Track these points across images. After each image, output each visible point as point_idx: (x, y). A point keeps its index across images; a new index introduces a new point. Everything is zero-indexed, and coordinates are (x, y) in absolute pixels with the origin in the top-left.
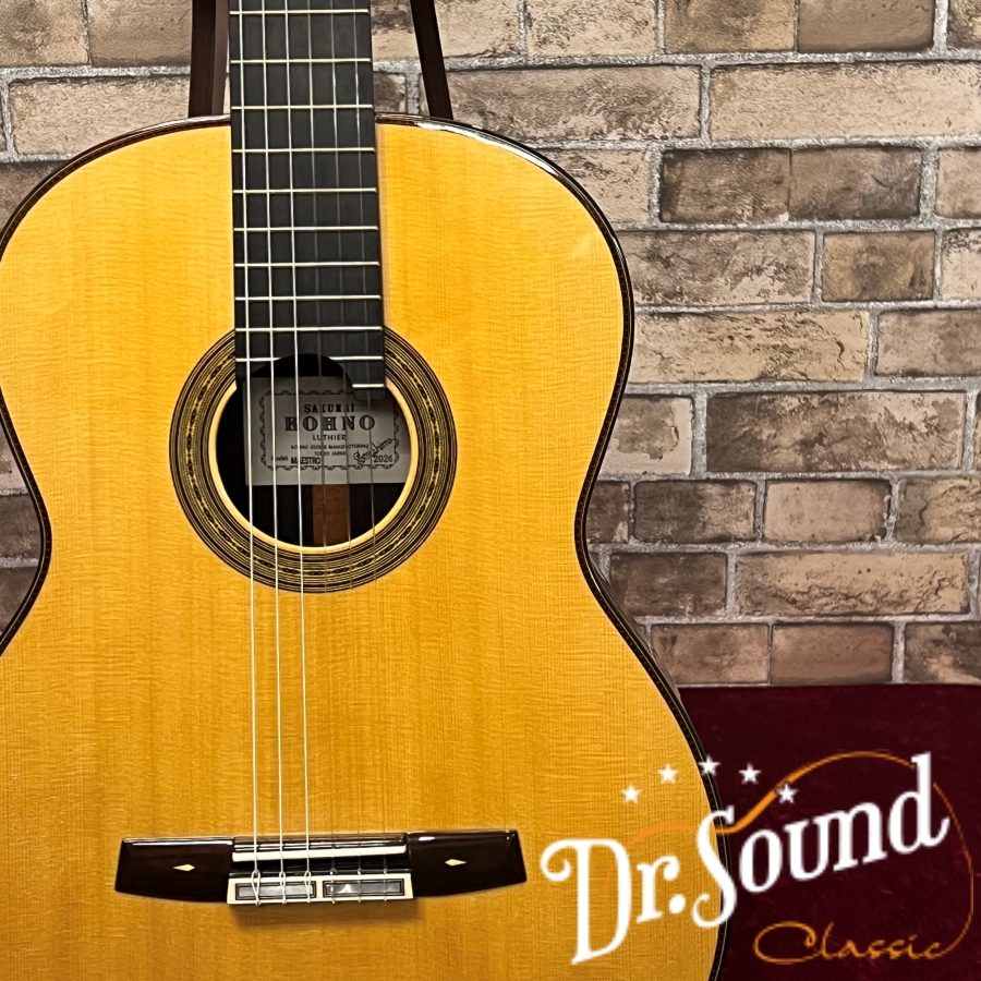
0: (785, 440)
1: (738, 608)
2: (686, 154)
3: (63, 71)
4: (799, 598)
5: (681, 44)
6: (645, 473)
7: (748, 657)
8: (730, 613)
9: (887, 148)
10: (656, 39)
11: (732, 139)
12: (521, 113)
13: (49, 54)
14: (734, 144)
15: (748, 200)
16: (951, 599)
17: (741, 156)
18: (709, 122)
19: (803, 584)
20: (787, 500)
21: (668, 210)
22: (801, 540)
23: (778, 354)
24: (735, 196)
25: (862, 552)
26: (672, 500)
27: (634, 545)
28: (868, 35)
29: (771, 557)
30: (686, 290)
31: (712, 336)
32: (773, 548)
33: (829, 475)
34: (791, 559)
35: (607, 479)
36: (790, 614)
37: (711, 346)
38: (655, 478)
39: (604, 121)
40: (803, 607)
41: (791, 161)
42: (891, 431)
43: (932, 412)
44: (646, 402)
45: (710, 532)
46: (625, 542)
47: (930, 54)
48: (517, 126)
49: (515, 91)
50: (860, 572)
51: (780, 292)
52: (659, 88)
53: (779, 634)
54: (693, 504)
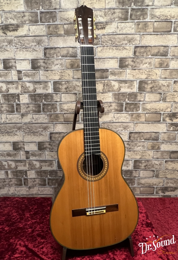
0: (143, 166)
2: (132, 133)
3: (61, 122)
5: (132, 120)
7: (138, 191)
8: (135, 186)
9: (155, 132)
10: (129, 120)
12: (113, 128)
13: (59, 121)
14: (138, 132)
15: (139, 138)
16: (161, 184)
18: (135, 129)
19: (144, 182)
20: (142, 173)
21: (130, 139)
22: (144, 177)
23: (142, 156)
24: (137, 137)
26: (129, 172)
27: (125, 177)
28: (153, 120)
29: (141, 179)
30: (132, 148)
31: (134, 153)
33: (148, 170)
34: (143, 179)
36: (143, 186)
37: (134, 155)
38: (127, 170)
39: (123, 129)
40: (144, 185)
41: (144, 134)
42: (155, 165)
43: (160, 163)
44: (126, 161)
45: (134, 176)
47: (160, 122)
49: (112, 125)
50: (151, 181)
51: (142, 149)
52: (129, 125)
53: (141, 188)
54: (131, 173)
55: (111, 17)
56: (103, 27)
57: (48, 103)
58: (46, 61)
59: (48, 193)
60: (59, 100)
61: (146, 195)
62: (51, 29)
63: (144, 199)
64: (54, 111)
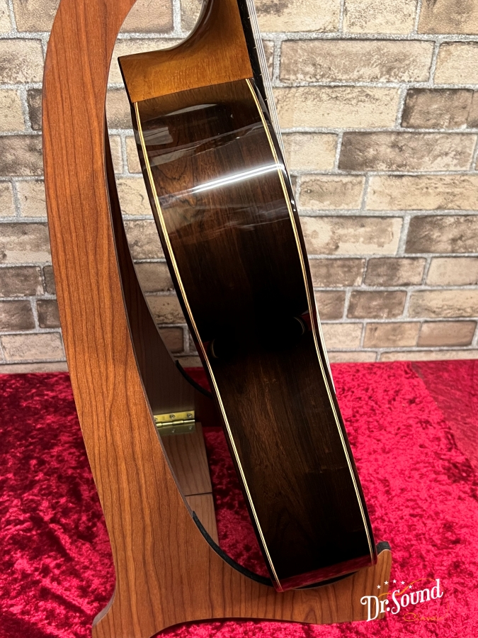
0: (444, 238)
1: (408, 315)
2: (419, 91)
4: (437, 310)
5: (426, 29)
6: (374, 254)
7: (410, 336)
8: (404, 317)
10: (413, 25)
11: (445, 84)
12: (335, 65)
14: (445, 86)
15: (447, 117)
17: (448, 93)
18: (434, 74)
19: (440, 303)
20: (439, 266)
21: (405, 121)
22: (442, 284)
23: (449, 196)
24: (441, 114)
25: (470, 290)
26: (385, 267)
27: (364, 287)
29: (428, 293)
30: (408, 163)
31: (418, 187)
32: (429, 288)
33: (462, 255)
34: (436, 293)
35: (355, 257)
36: (432, 317)
37: (417, 192)
38: (378, 256)
39: (379, 71)
40: (438, 314)
41: (473, 97)
44: (380, 220)
45: (401, 282)
46: (359, 286)
48: (332, 73)
49: (334, 52)
50: (467, 299)
51: (455, 165)
52: (410, 54)
53: (425, 328)
54: (395, 268)
59: (44, 358)
61: (441, 351)
63: (432, 365)
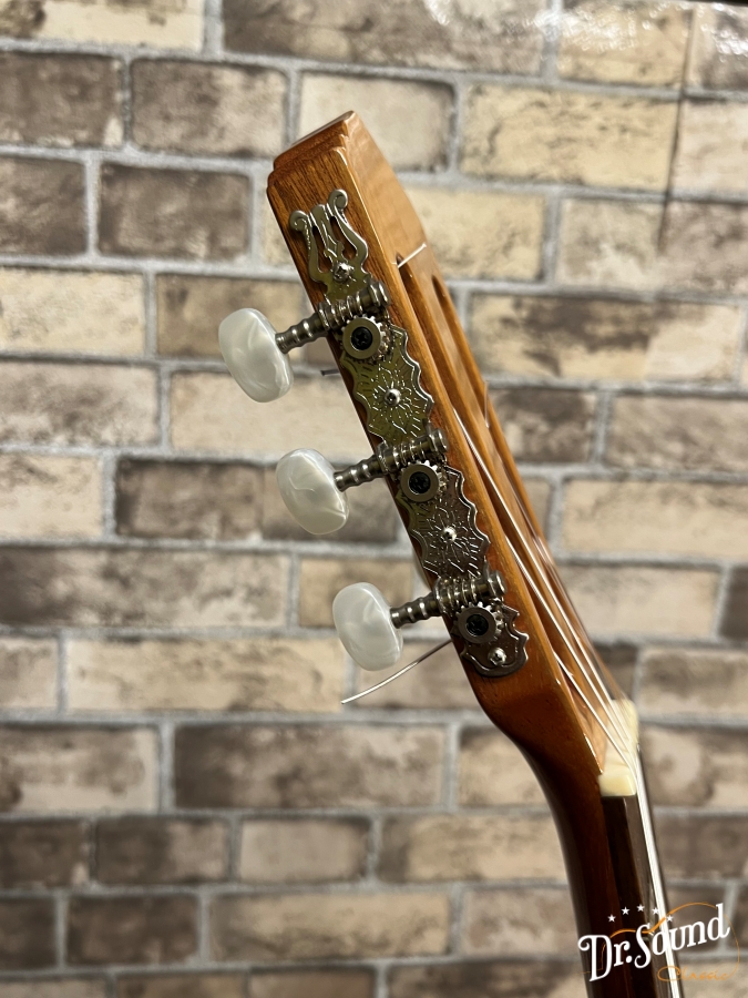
55: (702, 263)
56: (629, 329)
57: (118, 891)
58: (125, 564)
60: (213, 868)
62: (190, 312)
64: (170, 954)
